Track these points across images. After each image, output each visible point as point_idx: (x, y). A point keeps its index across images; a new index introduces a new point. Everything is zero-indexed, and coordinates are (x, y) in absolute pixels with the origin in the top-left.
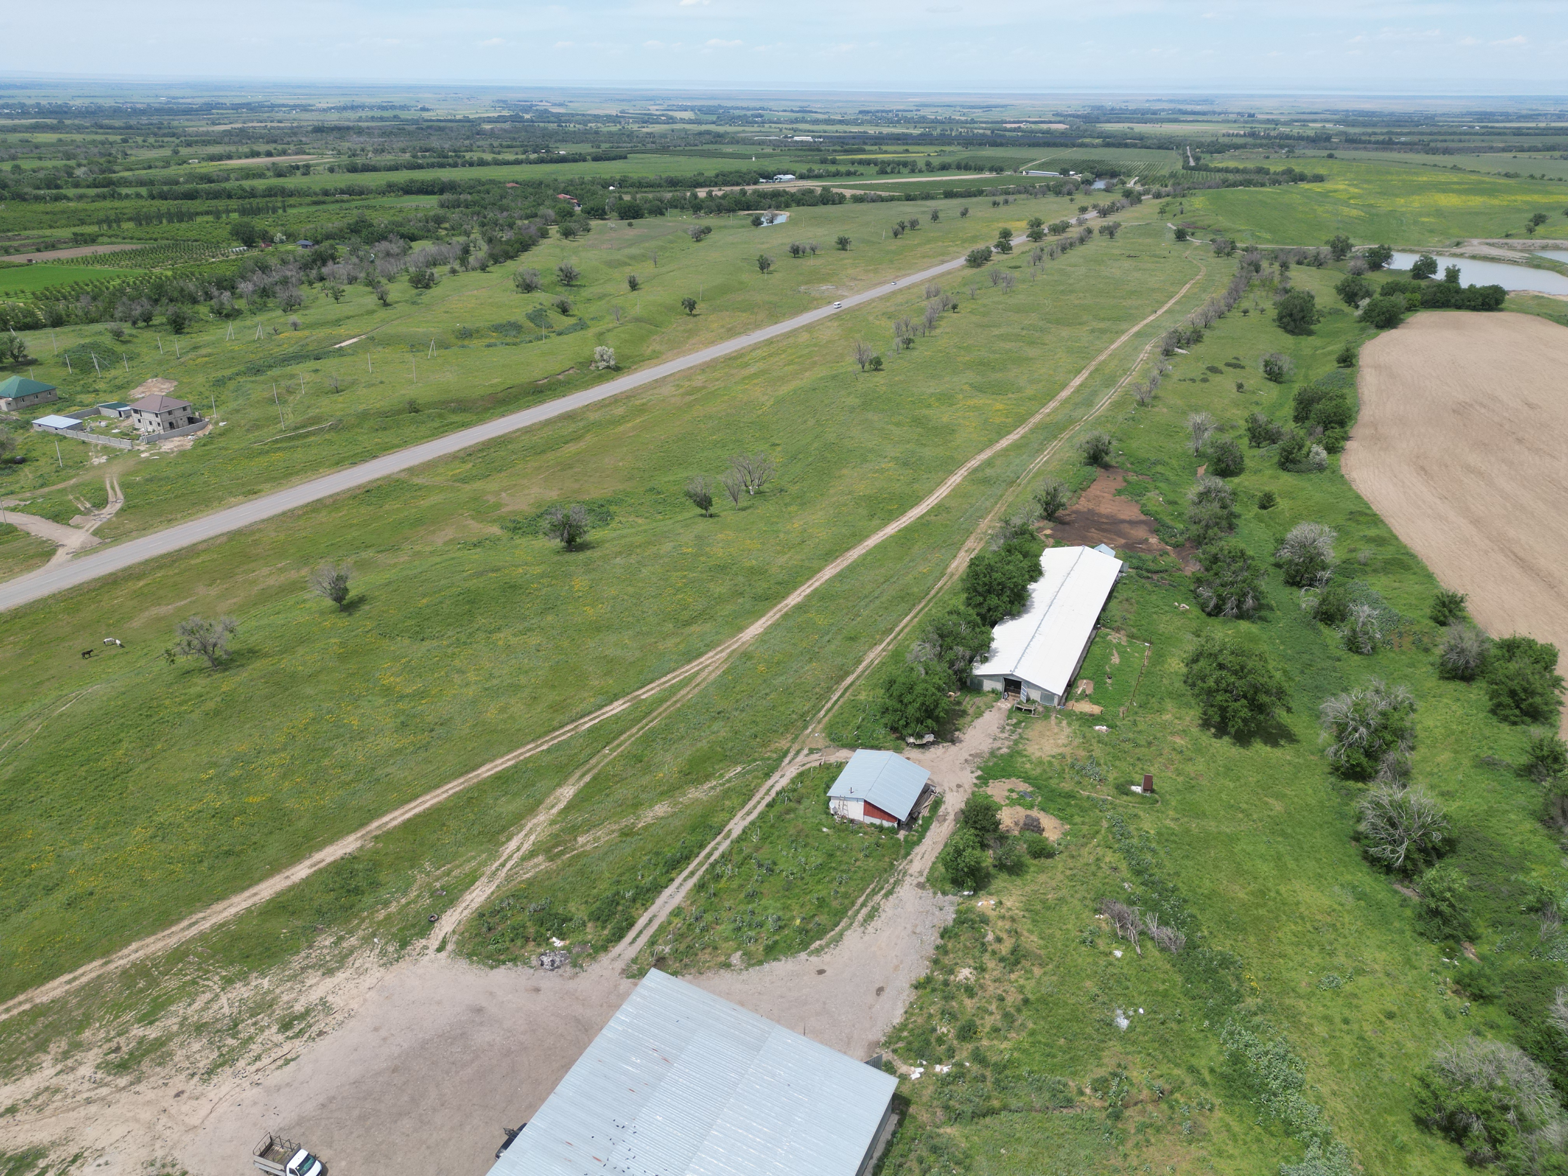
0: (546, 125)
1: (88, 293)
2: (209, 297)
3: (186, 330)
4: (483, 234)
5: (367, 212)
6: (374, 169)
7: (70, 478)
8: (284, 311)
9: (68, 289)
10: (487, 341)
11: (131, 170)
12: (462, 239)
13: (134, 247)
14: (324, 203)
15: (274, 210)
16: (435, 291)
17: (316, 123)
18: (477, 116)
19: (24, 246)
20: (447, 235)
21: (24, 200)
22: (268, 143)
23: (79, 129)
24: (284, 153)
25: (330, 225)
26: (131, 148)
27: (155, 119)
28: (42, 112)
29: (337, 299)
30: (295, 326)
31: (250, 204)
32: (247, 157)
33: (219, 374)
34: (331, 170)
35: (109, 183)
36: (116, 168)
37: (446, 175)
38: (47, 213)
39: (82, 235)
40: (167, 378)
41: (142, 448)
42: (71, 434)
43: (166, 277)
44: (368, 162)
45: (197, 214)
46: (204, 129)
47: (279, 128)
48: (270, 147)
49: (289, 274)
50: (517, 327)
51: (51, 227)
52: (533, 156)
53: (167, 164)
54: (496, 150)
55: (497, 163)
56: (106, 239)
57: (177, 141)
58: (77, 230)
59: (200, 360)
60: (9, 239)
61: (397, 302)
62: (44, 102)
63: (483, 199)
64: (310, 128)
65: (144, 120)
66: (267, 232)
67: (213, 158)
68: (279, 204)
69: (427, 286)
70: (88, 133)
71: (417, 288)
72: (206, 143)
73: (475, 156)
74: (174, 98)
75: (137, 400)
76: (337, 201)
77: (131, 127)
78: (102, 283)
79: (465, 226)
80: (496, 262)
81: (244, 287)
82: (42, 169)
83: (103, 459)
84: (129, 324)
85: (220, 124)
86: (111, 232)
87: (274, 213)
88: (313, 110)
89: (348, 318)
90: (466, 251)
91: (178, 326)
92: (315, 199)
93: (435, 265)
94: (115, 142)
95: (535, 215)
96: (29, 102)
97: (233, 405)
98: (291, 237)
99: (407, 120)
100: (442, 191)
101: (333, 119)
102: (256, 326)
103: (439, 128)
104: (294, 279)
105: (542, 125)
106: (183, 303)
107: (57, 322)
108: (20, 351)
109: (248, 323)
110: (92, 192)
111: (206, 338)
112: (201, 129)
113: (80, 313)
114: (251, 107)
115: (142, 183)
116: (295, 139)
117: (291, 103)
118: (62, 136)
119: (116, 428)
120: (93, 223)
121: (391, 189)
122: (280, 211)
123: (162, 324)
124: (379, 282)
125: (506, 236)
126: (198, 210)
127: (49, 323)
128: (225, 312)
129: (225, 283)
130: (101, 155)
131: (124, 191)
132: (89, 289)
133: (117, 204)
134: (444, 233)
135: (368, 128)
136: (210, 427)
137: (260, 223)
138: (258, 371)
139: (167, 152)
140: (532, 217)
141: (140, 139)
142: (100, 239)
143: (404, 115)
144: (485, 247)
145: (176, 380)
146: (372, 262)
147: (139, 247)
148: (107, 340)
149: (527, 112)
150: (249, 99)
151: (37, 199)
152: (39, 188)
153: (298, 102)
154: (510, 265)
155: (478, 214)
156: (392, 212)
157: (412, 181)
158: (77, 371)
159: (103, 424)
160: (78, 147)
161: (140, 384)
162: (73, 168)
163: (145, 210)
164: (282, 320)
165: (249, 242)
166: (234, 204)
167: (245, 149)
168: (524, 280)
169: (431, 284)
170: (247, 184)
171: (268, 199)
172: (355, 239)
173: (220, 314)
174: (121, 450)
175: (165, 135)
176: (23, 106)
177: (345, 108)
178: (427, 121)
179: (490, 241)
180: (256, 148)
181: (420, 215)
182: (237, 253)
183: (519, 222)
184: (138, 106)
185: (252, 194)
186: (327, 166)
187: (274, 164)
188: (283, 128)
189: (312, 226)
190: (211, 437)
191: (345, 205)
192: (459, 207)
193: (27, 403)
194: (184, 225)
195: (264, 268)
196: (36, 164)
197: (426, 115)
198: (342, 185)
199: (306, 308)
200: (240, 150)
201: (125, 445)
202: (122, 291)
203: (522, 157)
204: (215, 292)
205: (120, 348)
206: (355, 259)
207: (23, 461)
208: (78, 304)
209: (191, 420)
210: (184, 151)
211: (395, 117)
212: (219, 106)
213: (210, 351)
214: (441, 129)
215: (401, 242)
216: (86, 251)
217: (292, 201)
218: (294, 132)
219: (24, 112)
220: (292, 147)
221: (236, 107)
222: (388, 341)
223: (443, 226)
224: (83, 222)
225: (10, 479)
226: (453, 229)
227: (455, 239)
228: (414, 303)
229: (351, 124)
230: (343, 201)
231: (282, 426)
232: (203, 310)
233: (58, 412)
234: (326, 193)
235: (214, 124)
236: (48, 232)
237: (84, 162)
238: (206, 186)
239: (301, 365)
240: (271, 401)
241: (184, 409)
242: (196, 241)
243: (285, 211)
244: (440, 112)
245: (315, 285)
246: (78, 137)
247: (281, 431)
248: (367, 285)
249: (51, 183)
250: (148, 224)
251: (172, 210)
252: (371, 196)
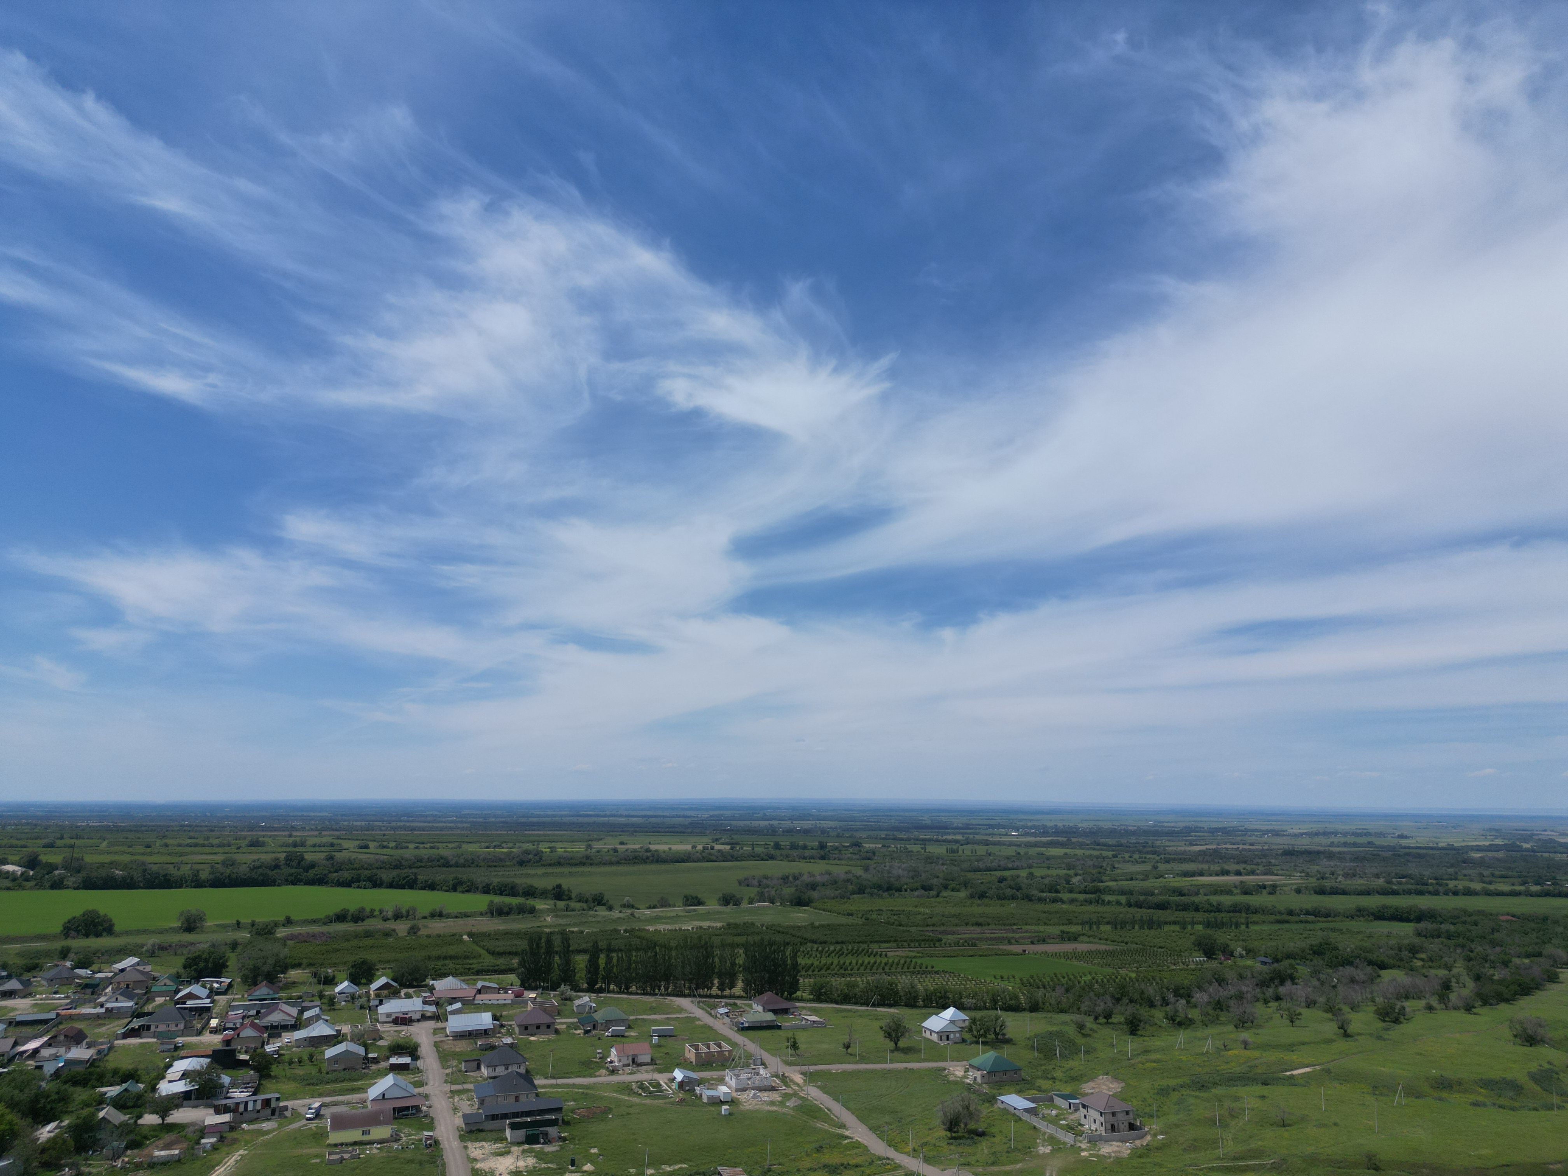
0: (1552, 855)
1: (1063, 985)
2: (1165, 1002)
3: (1139, 1033)
4: (1469, 970)
5: (1332, 935)
6: (1344, 893)
7: (1016, 1162)
8: (1236, 1027)
9: (1048, 979)
10: (1473, 1098)
11: (1116, 880)
12: (1442, 973)
13: (1108, 948)
14: (1287, 922)
15: (1237, 925)
16: (1405, 1028)
17: (1286, 847)
18: (1464, 844)
19: (1023, 938)
20: (1423, 967)
21: (1031, 900)
22: (1238, 863)
23: (1081, 845)
24: (1253, 873)
25: (1292, 944)
26: (1119, 862)
27: (1142, 840)
28: (1058, 832)
29: (1292, 1022)
30: (1246, 1045)
31: (1215, 918)
32: (1217, 875)
33: (1164, 1083)
34: (1298, 891)
35: (1097, 891)
36: (1104, 878)
37: (1424, 902)
38: (1045, 912)
39: (1068, 933)
40: (1116, 1078)
41: (1083, 1146)
42: (1026, 1117)
43: (1130, 978)
44: (1337, 885)
45: (1166, 923)
46: (1182, 849)
47: (1250, 850)
48: (1240, 867)
49: (1244, 989)
50: (1516, 1088)
51: (1045, 924)
52: (1535, 888)
53: (1146, 877)
54: (1487, 879)
55: (1488, 893)
56: (1085, 939)
57: (1158, 858)
58: (1065, 928)
59: (1148, 1065)
60: (1014, 932)
61: (1359, 1034)
62: (1060, 824)
63: (1470, 931)
64: (1280, 851)
65: (1133, 840)
66: (1227, 946)
67: (1186, 874)
68: (1243, 920)
69: (1396, 1021)
70: (1088, 849)
71: (1384, 1021)
72: (1182, 861)
73: (1461, 885)
74: (1160, 822)
75: (1087, 1094)
76: (1301, 922)
77: (1121, 845)
78: (1075, 977)
79: (1446, 959)
80: (1485, 1002)
81: (1200, 997)
82: (1049, 876)
83: (1048, 1149)
84: (1091, 1019)
85: (1196, 845)
86: (1091, 933)
87: (1236, 928)
88: (1284, 835)
89: (1304, 1044)
90: (1446, 986)
91: (1134, 1027)
92: (1278, 917)
93: (1407, 998)
94: (1107, 857)
95: (1540, 955)
96: (1050, 824)
97: (1173, 1119)
98: (1250, 952)
99: (1383, 847)
100: (1419, 919)
101: (1304, 843)
102: (1206, 1039)
103: (1419, 855)
104: (1249, 995)
105: (1546, 855)
106: (1141, 1005)
107: (1034, 1008)
108: (1001, 1030)
109: (1199, 1034)
110: (1082, 897)
111: (1158, 1043)
112: (1179, 849)
113: (1053, 1002)
114: (1225, 831)
115: (1123, 893)
116: (1264, 860)
117: (1264, 828)
118: (1068, 851)
119: (1064, 1119)
120: (1078, 924)
121: (1360, 913)
122: (1243, 927)
123: (1120, 1023)
124: (1340, 1010)
125: (1498, 975)
126: (1167, 920)
127: (1028, 1007)
128: (1178, 1020)
129: (1182, 991)
130: (1094, 866)
131: (1107, 898)
132: (1064, 981)
133: (1100, 909)
134: (1419, 963)
135: (1340, 853)
136: (1149, 1138)
137: (1222, 937)
138: (1203, 1087)
139: (1148, 867)
140: (1534, 956)
141: (1127, 855)
142: (1081, 938)
143: (1379, 842)
144: (1471, 985)
145: (1123, 1080)
146: (1334, 987)
147: (1111, 948)
148: (1071, 1031)
149: (1526, 841)
150: (1226, 824)
151: (1041, 900)
152: (1042, 892)
153: (1271, 827)
154: (1505, 1010)
155: (1463, 946)
156: (1360, 937)
157: (1385, 907)
158: (1041, 1056)
159: (1054, 1112)
160: (1079, 860)
161: (1092, 1080)
162: (1071, 877)
163: (1121, 916)
164: (1232, 1036)
165: (1209, 953)
166: (1200, 916)
167: (1216, 868)
168: (1525, 1030)
169: (1402, 1019)
170: (1214, 899)
171: (1232, 914)
172: (1318, 961)
173: (1174, 1020)
174: (1065, 1143)
175: (1147, 853)
176: (1045, 827)
177: (1317, 834)
178: (1405, 848)
179: (1477, 978)
180: (1226, 867)
181: (1393, 942)
182: (1197, 963)
183: (1517, 961)
184: (1130, 828)
185: (1218, 909)
186: (1294, 887)
187: (1241, 882)
188: (1253, 850)
189: (1273, 944)
190: (1148, 1148)
191: (1309, 926)
192: (1439, 936)
193: (997, 1079)
194: (1153, 932)
195: (1221, 981)
196: (1045, 872)
197: (1404, 842)
198: (1308, 906)
199: (1259, 1026)
200: (1212, 868)
201: (1068, 1138)
202: (1090, 987)
203: (1518, 888)
204: (1171, 997)
205: (1080, 1041)
206: (1315, 982)
207: (982, 1134)
208: (1054, 994)
209: (1132, 1127)
210: (1162, 867)
211: (1369, 843)
212: (1197, 829)
213: (1159, 1056)
214: (1420, 856)
215: (1369, 969)
216: (1068, 947)
217: (1255, 918)
218: (1264, 854)
219: (1045, 833)
220: (1261, 868)
221: (1213, 831)
222: (1347, 1077)
223: (1418, 956)
224: (1070, 922)
225: (970, 1150)
226: (1431, 960)
227: (1433, 972)
228: (1380, 1038)
229: (1322, 849)
230: (1307, 922)
231: (1220, 1152)
232: (1158, 1014)
233: (1019, 1092)
234: (1291, 913)
235: (1191, 845)
236: (1042, 928)
237: (1081, 872)
238: (1177, 898)
239: (1247, 1088)
240: (1212, 1122)
241: (1127, 1113)
242: (1161, 948)
243: (1247, 927)
244: (1421, 839)
245: (1270, 1004)
246: (1079, 852)
247: (1218, 1158)
248: (1326, 1011)
249: (1053, 888)
250: (1122, 928)
251: (1144, 918)
252: (1337, 919)
